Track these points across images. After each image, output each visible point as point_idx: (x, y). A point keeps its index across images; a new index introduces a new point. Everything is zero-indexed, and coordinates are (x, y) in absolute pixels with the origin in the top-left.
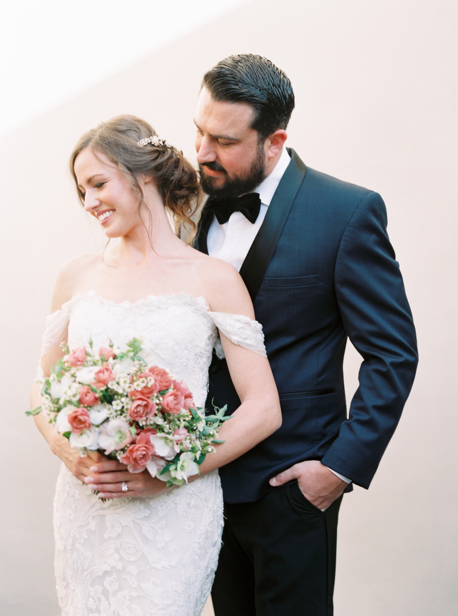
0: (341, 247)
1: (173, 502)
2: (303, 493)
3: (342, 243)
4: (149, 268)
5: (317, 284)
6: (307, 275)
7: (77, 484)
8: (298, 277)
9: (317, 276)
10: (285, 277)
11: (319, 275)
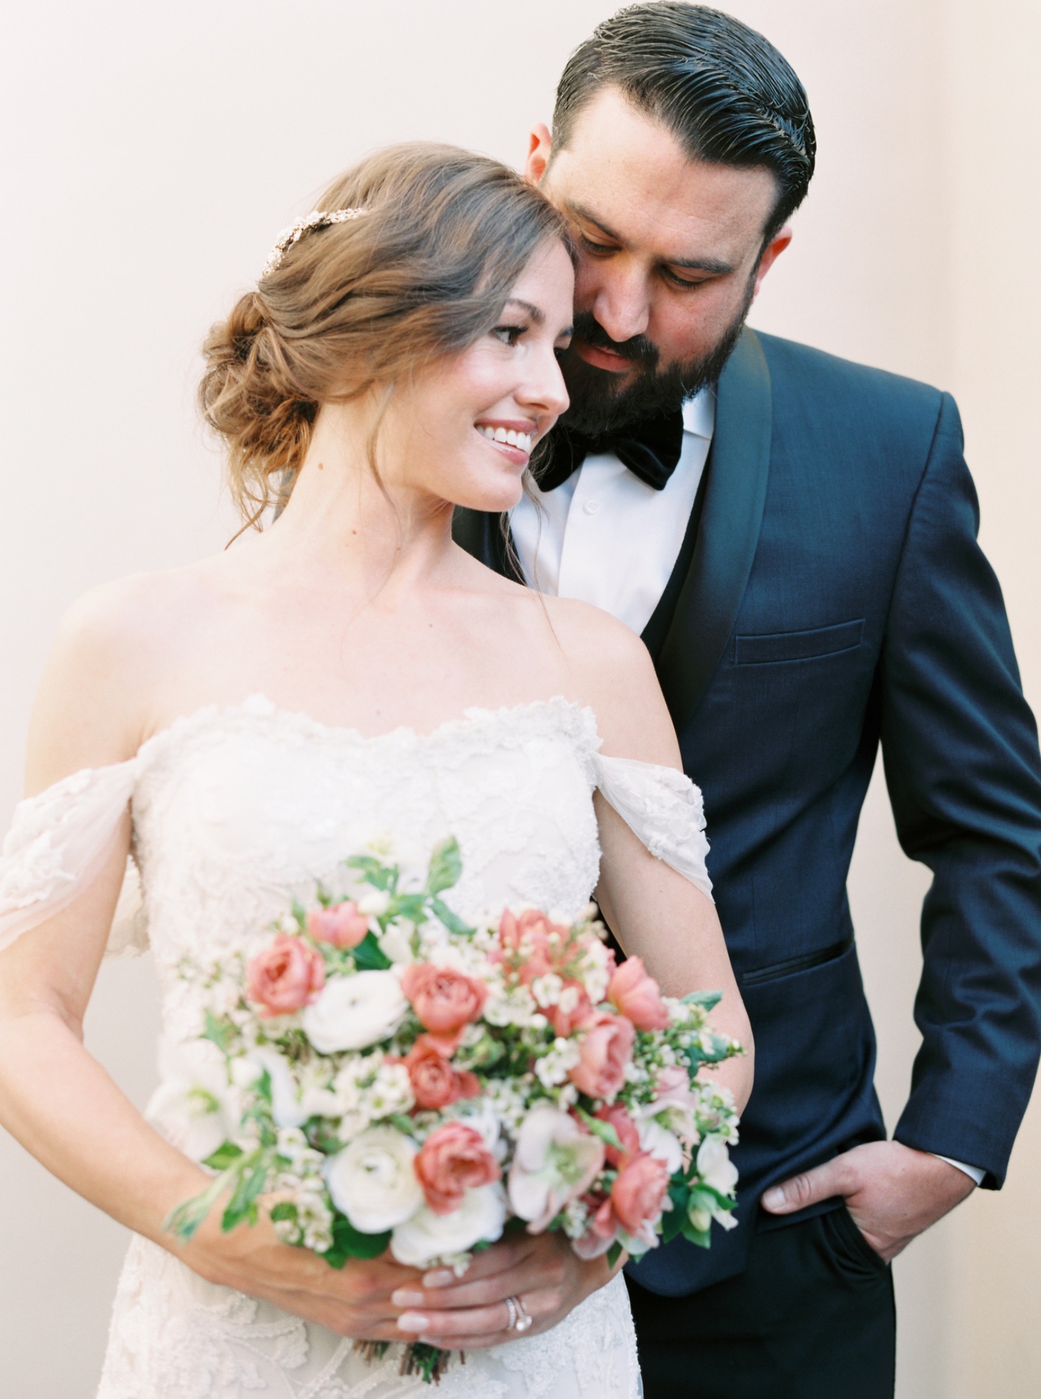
0: (914, 539)
1: (566, 1344)
2: (863, 1232)
3: (916, 527)
4: (431, 626)
5: (859, 646)
6: (840, 623)
7: (249, 1340)
8: (822, 630)
9: (860, 624)
10: (789, 632)
11: (864, 620)
